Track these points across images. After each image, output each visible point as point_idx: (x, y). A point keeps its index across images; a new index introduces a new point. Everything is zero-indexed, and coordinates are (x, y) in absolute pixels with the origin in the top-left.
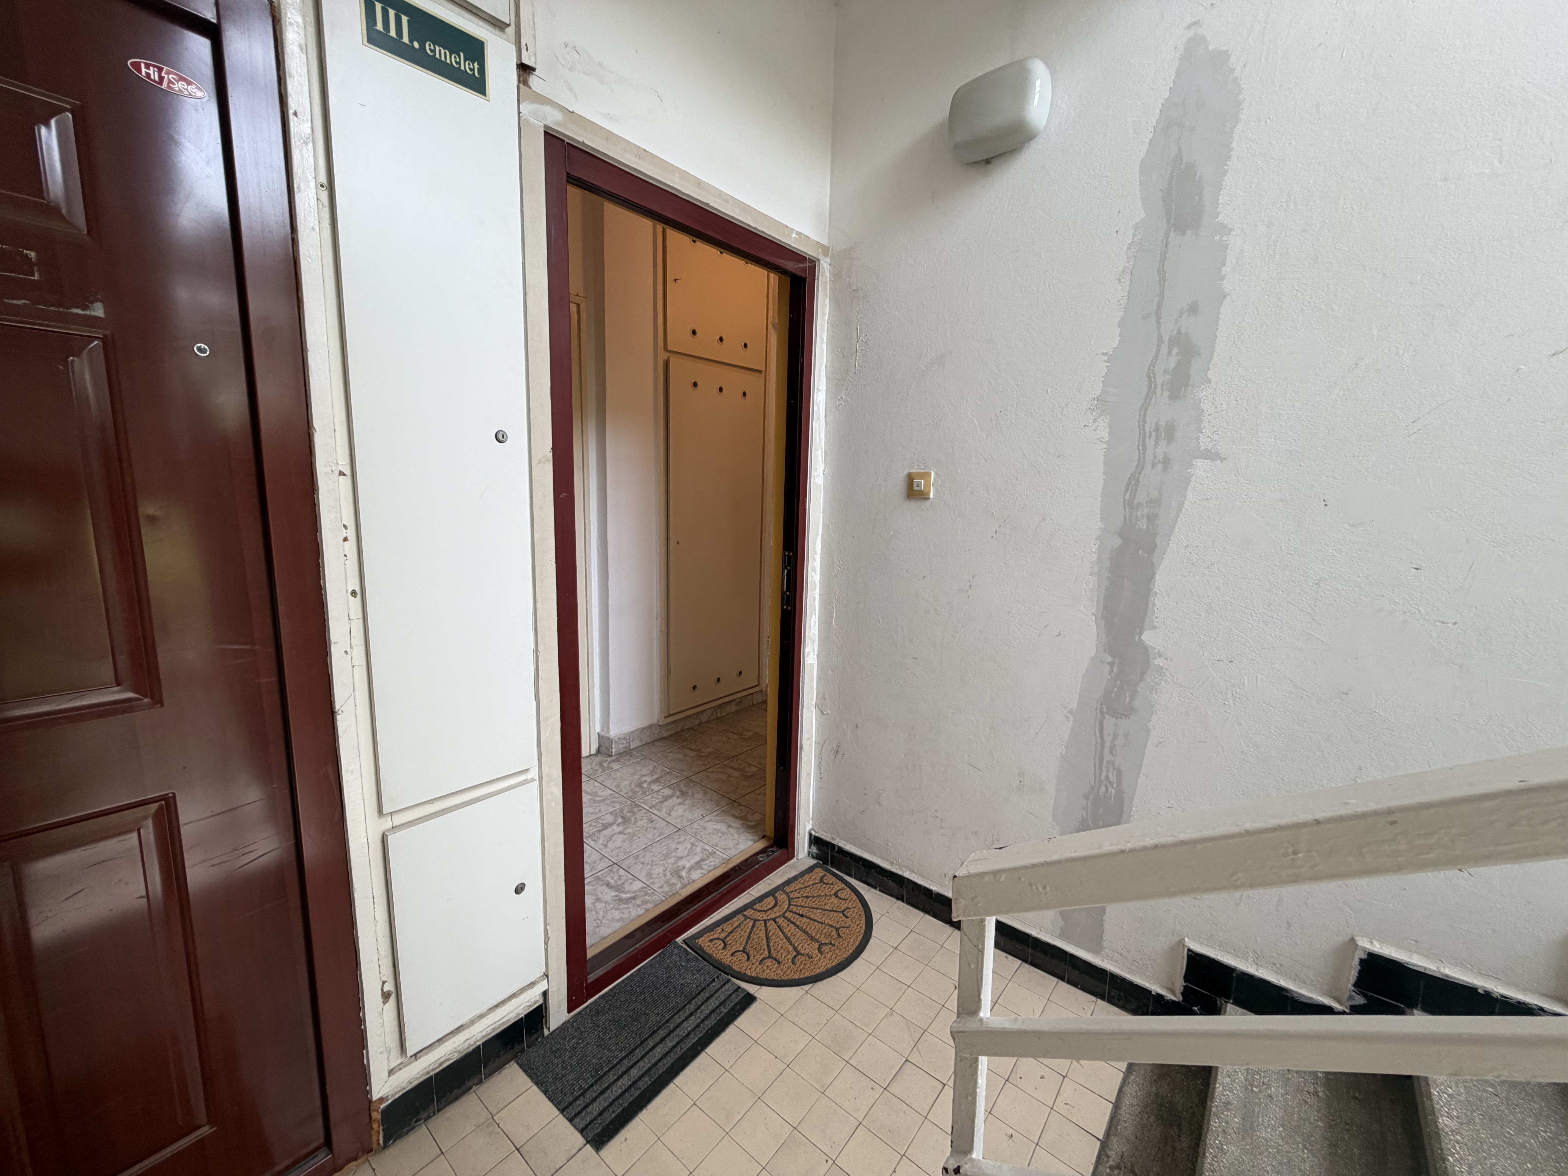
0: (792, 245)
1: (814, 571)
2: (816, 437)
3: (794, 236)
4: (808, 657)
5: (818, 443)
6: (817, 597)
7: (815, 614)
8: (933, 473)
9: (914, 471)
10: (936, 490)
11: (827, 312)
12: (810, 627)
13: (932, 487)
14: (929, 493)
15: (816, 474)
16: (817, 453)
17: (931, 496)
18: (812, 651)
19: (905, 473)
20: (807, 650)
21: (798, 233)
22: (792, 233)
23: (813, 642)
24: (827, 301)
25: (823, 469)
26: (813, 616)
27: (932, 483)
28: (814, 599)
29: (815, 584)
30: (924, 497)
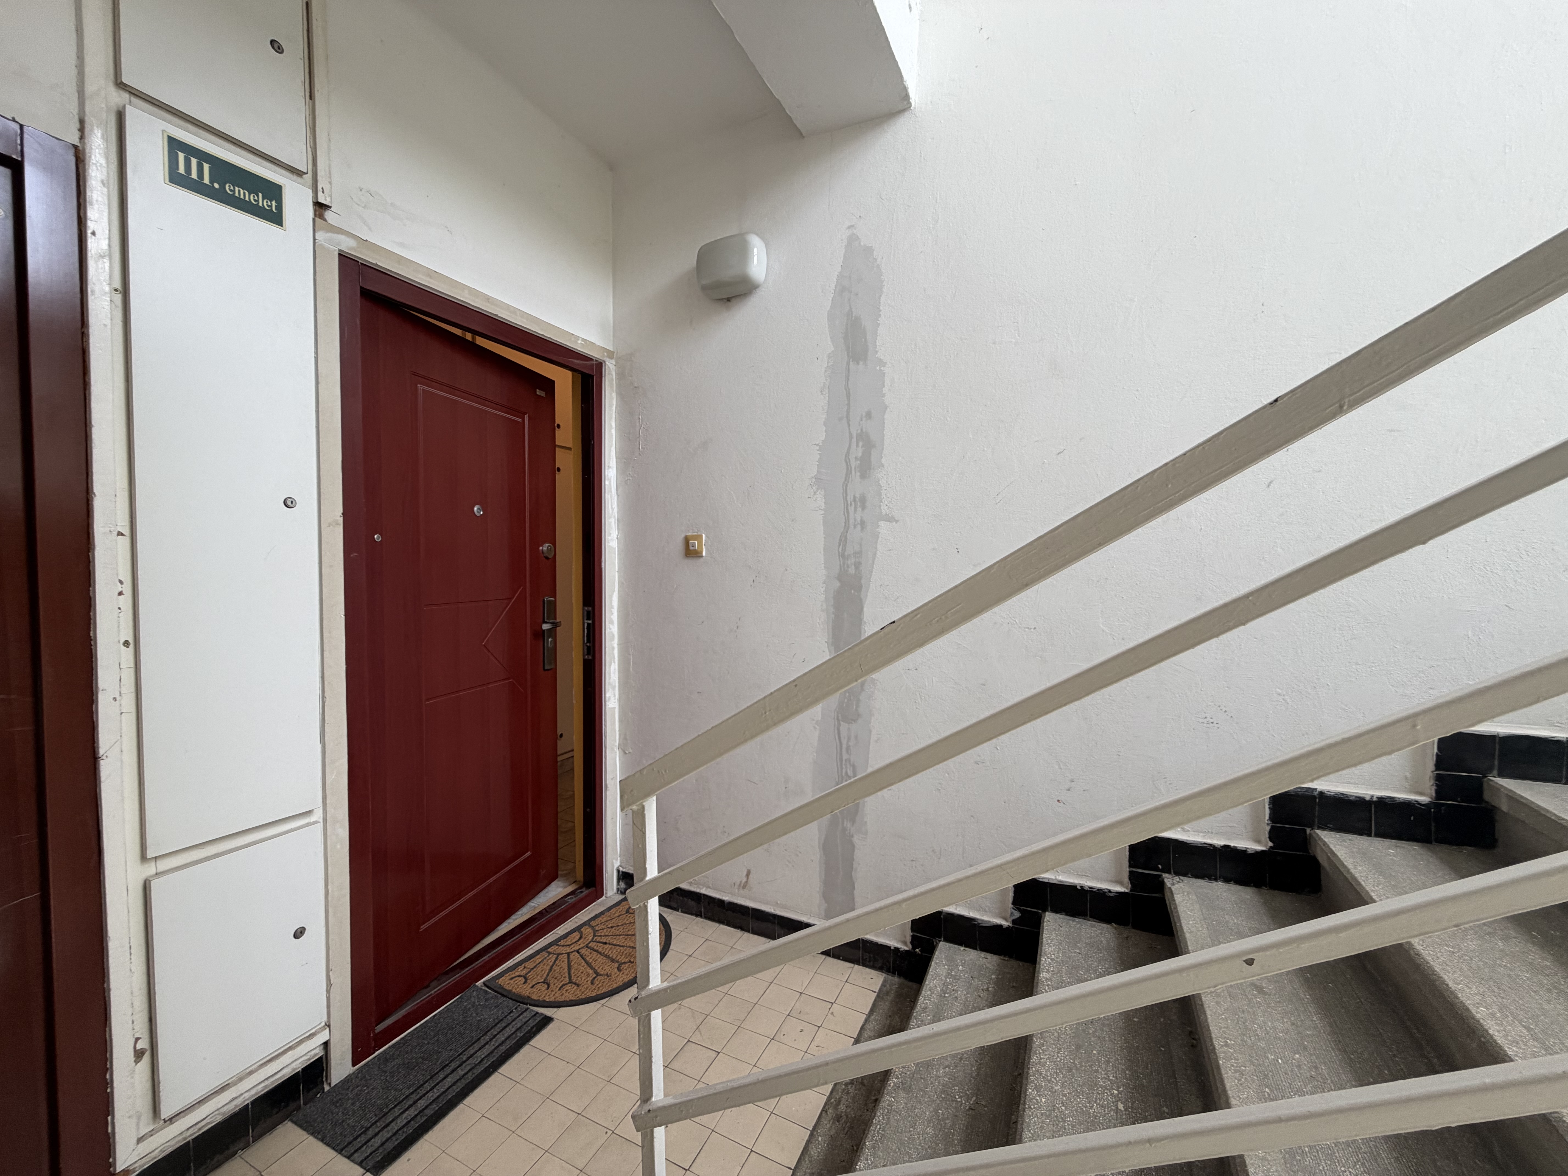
0: (579, 349)
1: (612, 622)
2: (608, 507)
3: (579, 342)
4: (609, 701)
5: (611, 512)
6: (616, 646)
7: (614, 662)
8: (704, 535)
9: (690, 534)
10: (706, 549)
11: (615, 403)
12: (610, 675)
13: (704, 547)
14: (702, 552)
15: (610, 538)
16: (610, 520)
17: (704, 554)
18: (613, 696)
19: (683, 536)
20: (607, 695)
21: (583, 340)
22: (578, 340)
23: (614, 688)
24: (614, 395)
25: (617, 534)
26: (613, 664)
27: (704, 543)
28: (613, 648)
29: (613, 635)
30: (698, 555)
